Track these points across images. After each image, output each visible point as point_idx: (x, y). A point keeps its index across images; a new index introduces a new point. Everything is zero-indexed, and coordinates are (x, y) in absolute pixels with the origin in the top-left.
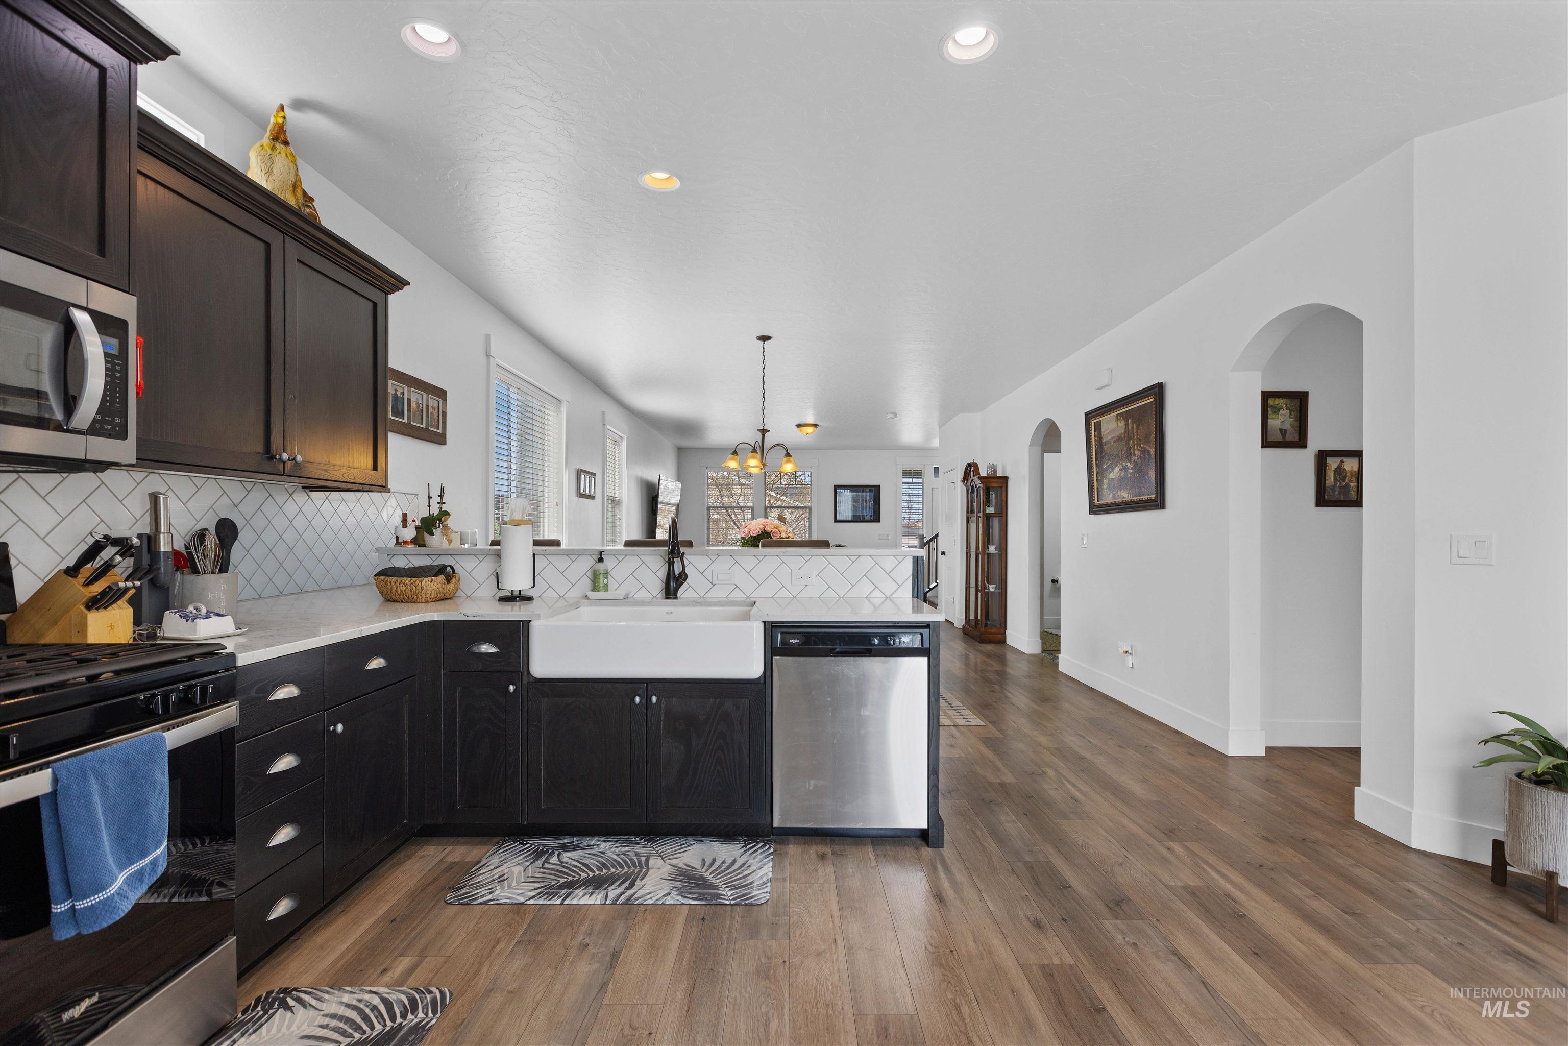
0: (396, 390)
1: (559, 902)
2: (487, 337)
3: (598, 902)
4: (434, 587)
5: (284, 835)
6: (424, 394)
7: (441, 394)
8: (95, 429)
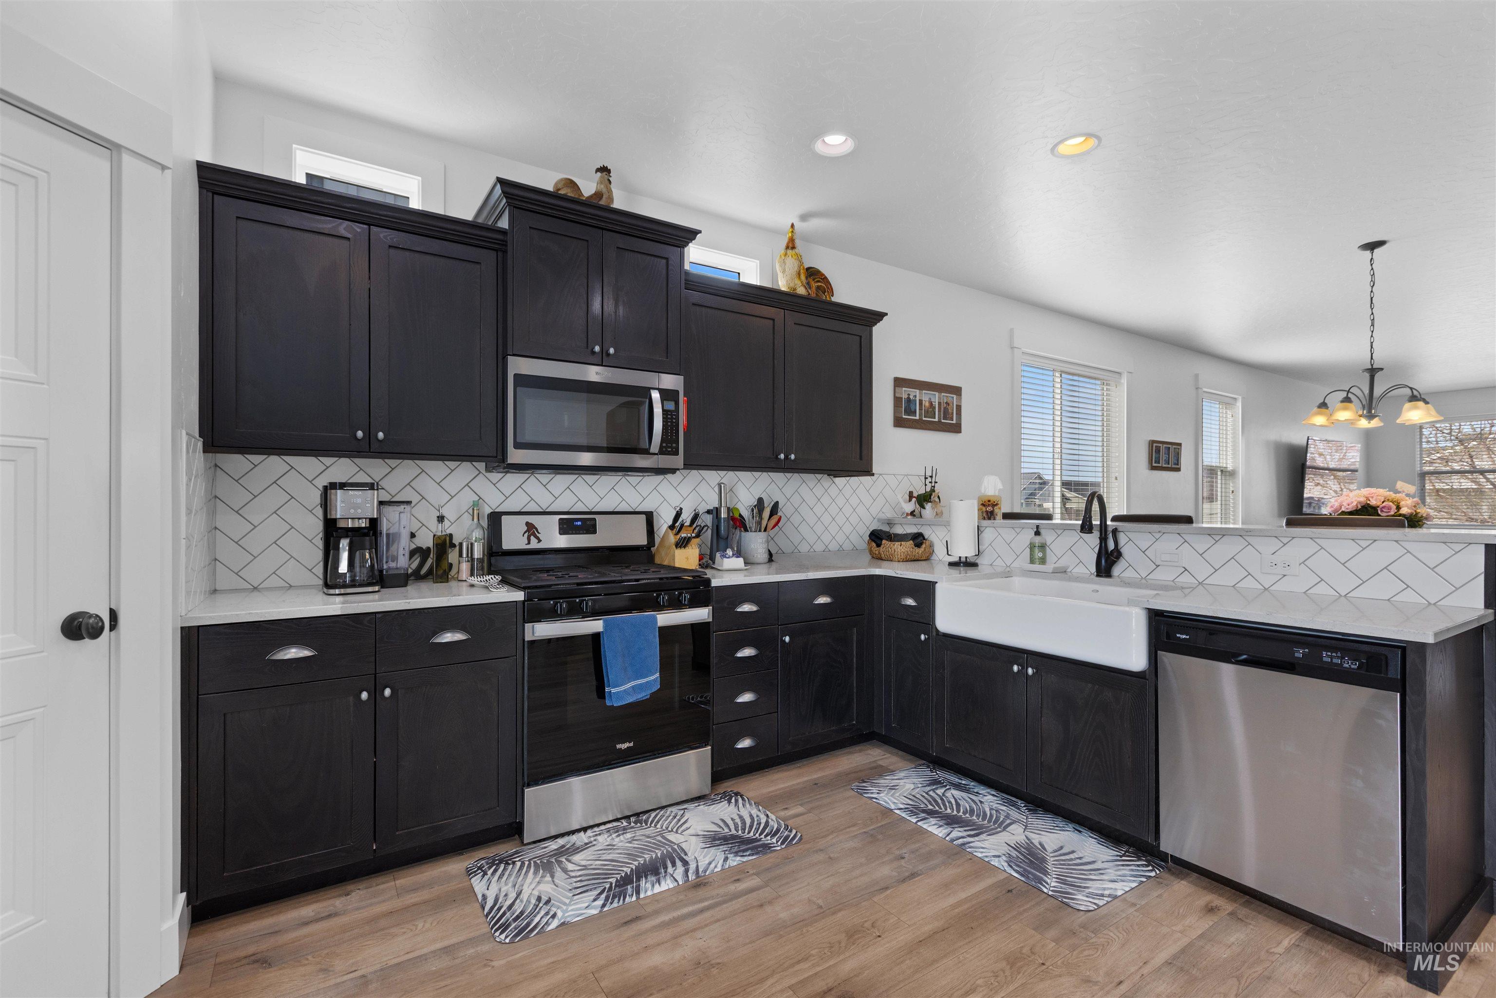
0: (909, 395)
1: (914, 821)
2: (1012, 330)
3: (940, 835)
4: (903, 550)
5: (746, 697)
6: (937, 394)
7: (957, 391)
8: (662, 451)
